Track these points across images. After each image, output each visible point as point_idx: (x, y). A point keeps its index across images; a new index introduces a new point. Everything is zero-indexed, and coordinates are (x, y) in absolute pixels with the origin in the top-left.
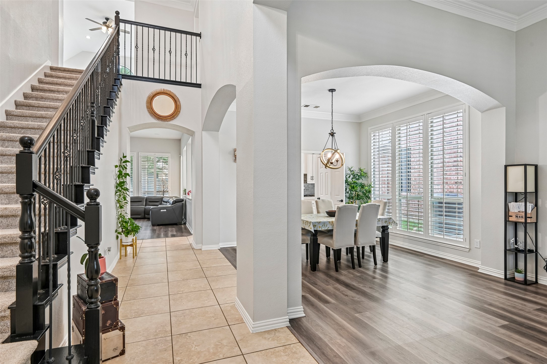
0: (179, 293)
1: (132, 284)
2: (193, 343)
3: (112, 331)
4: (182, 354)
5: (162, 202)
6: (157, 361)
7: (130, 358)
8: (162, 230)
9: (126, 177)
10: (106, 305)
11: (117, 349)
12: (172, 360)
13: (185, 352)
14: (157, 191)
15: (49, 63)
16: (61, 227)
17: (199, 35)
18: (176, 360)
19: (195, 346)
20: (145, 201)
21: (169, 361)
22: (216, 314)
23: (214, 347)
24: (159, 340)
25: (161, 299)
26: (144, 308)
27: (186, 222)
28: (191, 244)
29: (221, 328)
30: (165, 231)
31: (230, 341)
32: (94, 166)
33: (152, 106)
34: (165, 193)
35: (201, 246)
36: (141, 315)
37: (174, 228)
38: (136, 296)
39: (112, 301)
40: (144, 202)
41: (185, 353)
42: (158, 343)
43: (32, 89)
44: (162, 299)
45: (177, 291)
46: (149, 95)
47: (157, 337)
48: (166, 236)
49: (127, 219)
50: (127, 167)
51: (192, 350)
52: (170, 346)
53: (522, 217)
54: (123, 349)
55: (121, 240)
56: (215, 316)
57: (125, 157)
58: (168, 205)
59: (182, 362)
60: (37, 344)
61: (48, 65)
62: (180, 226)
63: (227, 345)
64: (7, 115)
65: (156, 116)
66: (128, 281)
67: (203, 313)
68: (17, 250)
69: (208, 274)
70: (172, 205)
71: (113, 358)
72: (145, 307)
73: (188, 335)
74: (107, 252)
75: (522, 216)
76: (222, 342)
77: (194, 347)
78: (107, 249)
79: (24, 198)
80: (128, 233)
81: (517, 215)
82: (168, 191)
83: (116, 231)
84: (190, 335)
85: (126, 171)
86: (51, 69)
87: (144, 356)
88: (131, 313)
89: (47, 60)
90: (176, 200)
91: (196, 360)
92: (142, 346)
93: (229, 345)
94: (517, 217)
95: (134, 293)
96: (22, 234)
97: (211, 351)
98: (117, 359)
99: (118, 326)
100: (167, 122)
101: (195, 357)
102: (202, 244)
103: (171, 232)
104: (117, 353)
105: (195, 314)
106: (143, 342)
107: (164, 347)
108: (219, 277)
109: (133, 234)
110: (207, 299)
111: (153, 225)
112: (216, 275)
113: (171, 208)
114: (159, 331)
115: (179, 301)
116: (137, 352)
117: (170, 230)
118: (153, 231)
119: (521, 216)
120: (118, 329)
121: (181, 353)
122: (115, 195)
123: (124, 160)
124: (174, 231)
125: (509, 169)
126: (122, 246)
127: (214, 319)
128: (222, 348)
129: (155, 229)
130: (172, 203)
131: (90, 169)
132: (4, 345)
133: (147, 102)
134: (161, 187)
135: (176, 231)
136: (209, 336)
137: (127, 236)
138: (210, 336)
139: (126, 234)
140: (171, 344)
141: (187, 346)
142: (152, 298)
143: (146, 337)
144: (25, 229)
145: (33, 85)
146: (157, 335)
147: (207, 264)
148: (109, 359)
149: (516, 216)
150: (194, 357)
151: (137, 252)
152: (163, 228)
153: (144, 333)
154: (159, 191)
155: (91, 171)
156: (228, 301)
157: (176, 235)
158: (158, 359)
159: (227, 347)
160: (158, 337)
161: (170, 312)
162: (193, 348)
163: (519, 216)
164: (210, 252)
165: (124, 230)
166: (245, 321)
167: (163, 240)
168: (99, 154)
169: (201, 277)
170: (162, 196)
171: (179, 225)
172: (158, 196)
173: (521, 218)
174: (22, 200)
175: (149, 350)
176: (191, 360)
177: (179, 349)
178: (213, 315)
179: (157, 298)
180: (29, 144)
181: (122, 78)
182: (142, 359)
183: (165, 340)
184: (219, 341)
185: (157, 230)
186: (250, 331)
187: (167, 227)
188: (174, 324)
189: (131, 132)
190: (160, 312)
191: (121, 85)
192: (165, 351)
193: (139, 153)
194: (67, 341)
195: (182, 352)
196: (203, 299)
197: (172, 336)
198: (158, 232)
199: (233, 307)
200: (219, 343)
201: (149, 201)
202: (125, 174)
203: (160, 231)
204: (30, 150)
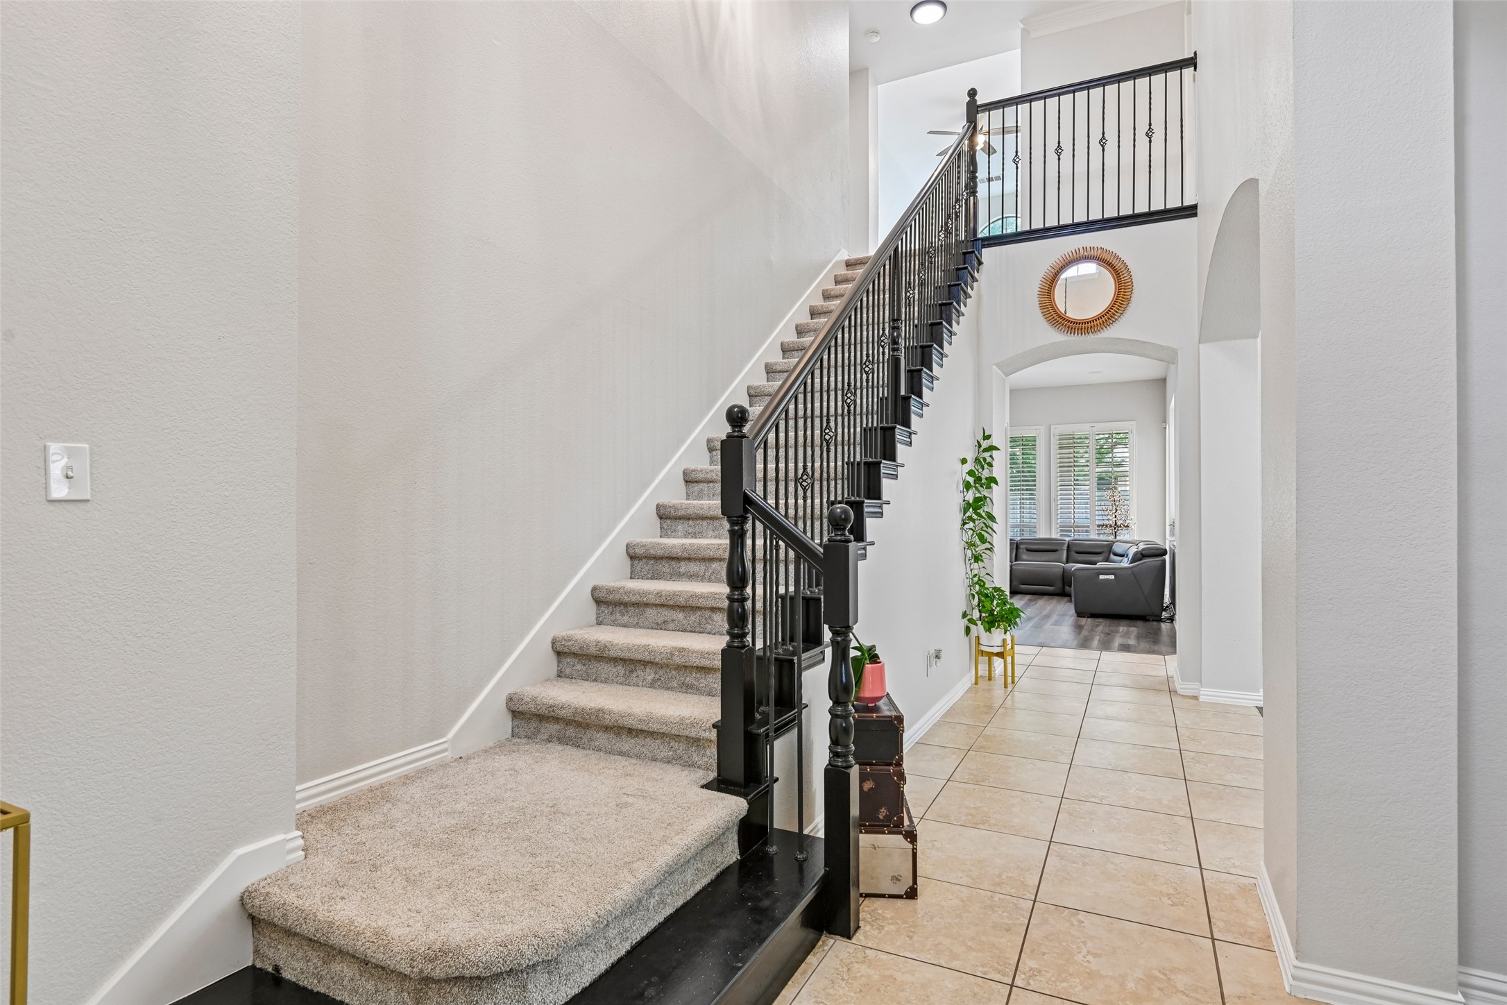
0: (1090, 800)
1: (982, 747)
2: (1085, 943)
3: (889, 833)
4: (1045, 958)
5: (1110, 554)
6: (978, 947)
7: (924, 911)
8: (1100, 628)
9: (989, 487)
10: (877, 770)
11: (900, 880)
12: (1016, 961)
13: (1055, 955)
14: (1099, 526)
15: (845, 255)
16: (813, 588)
17: (1192, 62)
18: (1026, 964)
19: (1089, 952)
20: (1065, 551)
21: (1007, 958)
22: (1180, 890)
23: (1142, 979)
24: (999, 899)
25: (1038, 803)
26: (991, 810)
27: (1174, 614)
28: (1169, 679)
29: (1183, 936)
30: (1107, 632)
31: (1199, 984)
32: (894, 460)
33: (1054, 299)
34: (1119, 532)
35: (1197, 687)
36: (979, 824)
37: (1134, 628)
38: (983, 776)
39: (890, 764)
40: (1063, 553)
41: (1055, 958)
42: (996, 906)
43: (812, 315)
44: (1041, 802)
45: (1086, 794)
46: (1046, 274)
47: (998, 890)
48: (1106, 645)
49: (990, 589)
50: (994, 463)
51: (1075, 958)
52: (1022, 925)
54: (913, 885)
55: (978, 638)
56: (1177, 896)
57: (989, 437)
58: (1125, 563)
59: (1038, 978)
60: (747, 809)
61: (842, 259)
62: (1155, 623)
63: (1186, 992)
64: (767, 373)
65: (1065, 326)
66: (975, 737)
67: (1142, 876)
68: (721, 621)
69: (1194, 770)
70: (1131, 563)
71: (891, 896)
72: (995, 810)
73: (1080, 916)
74: (934, 660)
76: (1172, 977)
77: (1083, 954)
78: (933, 652)
79: (732, 523)
80: (991, 622)
82: (1127, 526)
83: (964, 615)
84: (1082, 919)
85: (991, 472)
86: (847, 266)
87: (955, 921)
88: (960, 813)
89: (840, 250)
90: (1144, 549)
91: (1077, 989)
92: (957, 897)
93: (1192, 994)
95: (980, 769)
96: (731, 591)
97: (1131, 985)
98: (900, 902)
99: (903, 827)
100: (1092, 336)
101: (1077, 980)
102: (1201, 682)
103: (1121, 636)
104: (901, 889)
105: (1115, 870)
106: (963, 889)
107: (1006, 921)
108: (1228, 790)
109: (1002, 626)
110: (1167, 840)
111: (1080, 614)
112: (1220, 782)
113: (1130, 572)
114: (1007, 877)
115: (1083, 820)
116: (943, 907)
117: (1123, 631)
118: (1078, 628)
120: (900, 833)
121: (1044, 954)
122: (962, 529)
123: (985, 444)
124: (1133, 636)
126: (980, 654)
127: (1171, 903)
128: (1165, 992)
129: (1083, 624)
130: (1132, 559)
131: (882, 468)
132: (705, 791)
133: (1041, 293)
134: (1108, 515)
135: (1138, 638)
136: (1139, 943)
137: (989, 630)
138: (1141, 943)
139: (987, 626)
140: (1027, 922)
141: (1064, 944)
142: (1018, 793)
143: (973, 879)
144: (734, 582)
145: (813, 306)
146: (999, 884)
147: (1203, 742)
148: (882, 896)
150: (1074, 980)
151: (1017, 674)
152: (1103, 624)
153: (972, 868)
154: (1103, 526)
155: (882, 471)
156: (1235, 867)
157: (1136, 647)
158: (983, 942)
159: (1184, 997)
160: (1001, 892)
161: (1051, 842)
162: (1080, 956)
164: (1222, 711)
165: (984, 615)
166: (1276, 950)
167: (1095, 654)
168: (910, 434)
169: (1168, 774)
170: (1111, 538)
171: (1153, 621)
172: (1102, 537)
174: (731, 526)
175: (970, 912)
176: (1064, 985)
177: (1041, 942)
178: (1172, 891)
179: (1029, 796)
180: (740, 421)
181: (984, 246)
182: (947, 925)
183: (1016, 905)
184: (1164, 969)
185: (1086, 627)
186: (1283, 983)
187: (1116, 622)
188: (1050, 875)
189: (1007, 375)
190: (1026, 834)
191: (980, 263)
192: (1007, 931)
193: (1052, 427)
194: (822, 828)
195: (1047, 951)
196: (1153, 837)
197: (1035, 901)
198: (1087, 634)
199: (1250, 891)
200: (1162, 976)
201: (1078, 551)
202: (986, 479)
203: (1094, 631)
204: (741, 432)
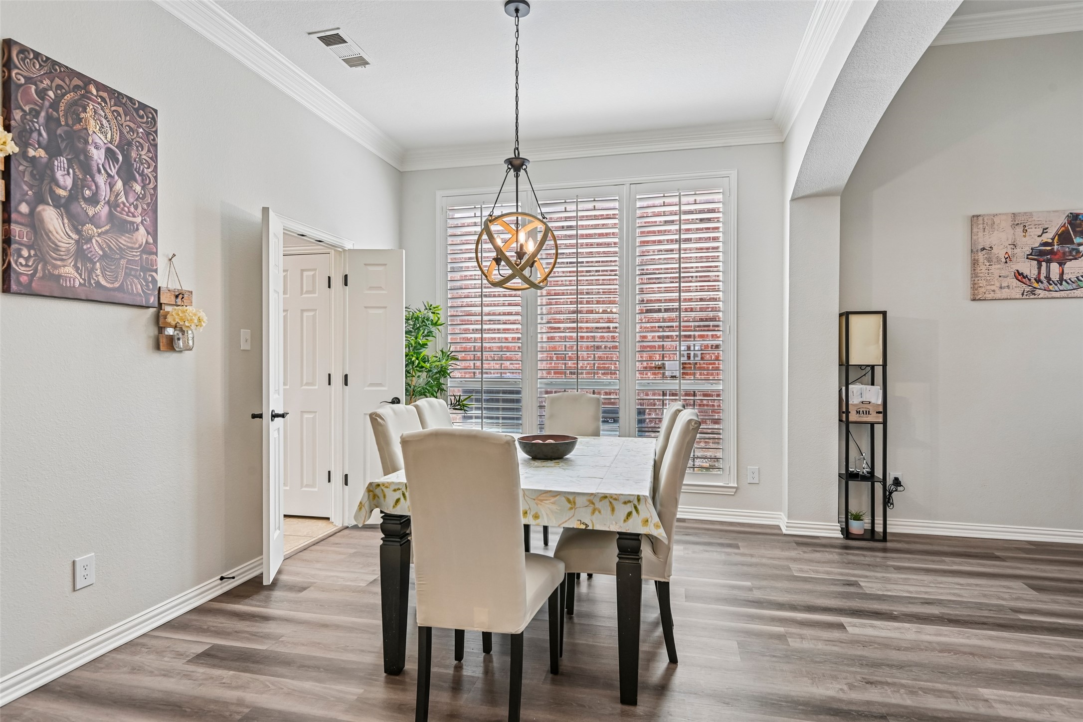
53: (868, 413)
75: (868, 410)
81: (859, 410)
94: (859, 414)
119: (866, 411)
125: (853, 319)
149: (857, 411)
163: (863, 411)
173: (866, 414)
